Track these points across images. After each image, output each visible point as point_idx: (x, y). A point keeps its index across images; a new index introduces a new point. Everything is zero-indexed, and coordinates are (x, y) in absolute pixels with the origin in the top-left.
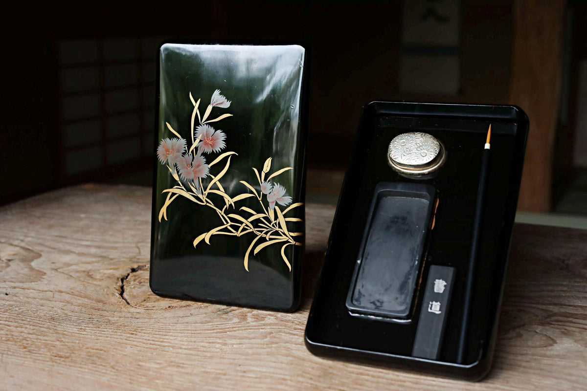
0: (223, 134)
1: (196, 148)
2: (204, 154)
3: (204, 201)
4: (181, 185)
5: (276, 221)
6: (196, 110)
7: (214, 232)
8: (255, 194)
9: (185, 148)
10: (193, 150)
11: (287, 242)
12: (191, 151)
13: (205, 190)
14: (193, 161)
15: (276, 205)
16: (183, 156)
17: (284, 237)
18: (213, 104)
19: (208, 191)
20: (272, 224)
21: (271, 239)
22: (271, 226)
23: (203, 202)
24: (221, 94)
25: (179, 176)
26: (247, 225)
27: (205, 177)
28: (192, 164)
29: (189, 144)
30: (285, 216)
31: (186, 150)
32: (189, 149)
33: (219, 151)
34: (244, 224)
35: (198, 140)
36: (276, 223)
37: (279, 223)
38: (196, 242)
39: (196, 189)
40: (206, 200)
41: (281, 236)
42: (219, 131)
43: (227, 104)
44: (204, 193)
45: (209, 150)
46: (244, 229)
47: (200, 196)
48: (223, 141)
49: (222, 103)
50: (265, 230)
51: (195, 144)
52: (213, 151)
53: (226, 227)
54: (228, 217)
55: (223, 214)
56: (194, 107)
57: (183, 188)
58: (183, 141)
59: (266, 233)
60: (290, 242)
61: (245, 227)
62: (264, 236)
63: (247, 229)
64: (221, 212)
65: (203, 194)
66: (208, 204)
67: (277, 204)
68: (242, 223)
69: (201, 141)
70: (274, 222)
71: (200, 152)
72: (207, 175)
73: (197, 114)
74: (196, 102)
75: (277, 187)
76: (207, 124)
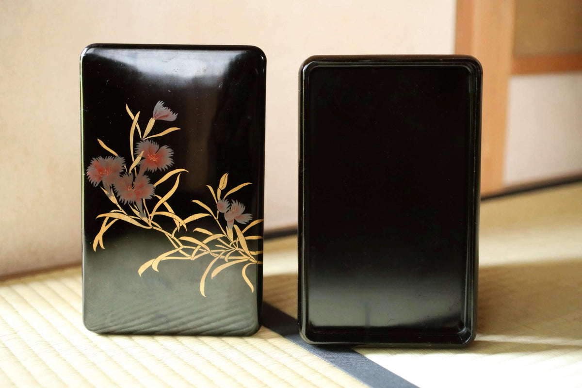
0: (170, 150)
1: (138, 167)
2: (147, 173)
3: (150, 224)
4: (121, 209)
5: (235, 241)
6: (135, 124)
7: (164, 257)
8: (210, 214)
9: (123, 166)
10: (133, 169)
11: (249, 261)
12: (130, 170)
13: (150, 213)
14: (134, 181)
15: (234, 224)
16: (121, 176)
17: (245, 257)
18: (155, 117)
19: (154, 213)
20: (231, 244)
21: (230, 261)
22: (230, 246)
23: (148, 226)
24: (164, 106)
25: (118, 199)
26: (202, 248)
27: (149, 198)
28: (133, 185)
29: (129, 162)
30: (245, 235)
31: (125, 170)
32: (128, 168)
33: (165, 169)
34: (199, 247)
35: (139, 158)
36: (235, 243)
37: (239, 242)
38: (142, 270)
39: (139, 211)
40: (152, 224)
41: (242, 256)
42: (164, 147)
43: (173, 117)
44: (149, 215)
45: (153, 168)
46: (199, 252)
47: (145, 219)
48: (170, 157)
49: (167, 116)
50: (224, 251)
51: (136, 162)
52: (158, 169)
53: (178, 252)
54: (180, 240)
55: (173, 236)
56: (132, 121)
57: (123, 211)
58: (121, 160)
59: (225, 254)
60: (252, 262)
61: (200, 249)
62: (223, 257)
63: (202, 252)
64: (170, 235)
65: (148, 217)
66: (154, 228)
67: (236, 223)
68: (196, 245)
69: (142, 158)
70: (233, 242)
71: (142, 171)
72: (152, 196)
73: (136, 128)
74: (135, 115)
75: (235, 204)
76: (149, 139)
